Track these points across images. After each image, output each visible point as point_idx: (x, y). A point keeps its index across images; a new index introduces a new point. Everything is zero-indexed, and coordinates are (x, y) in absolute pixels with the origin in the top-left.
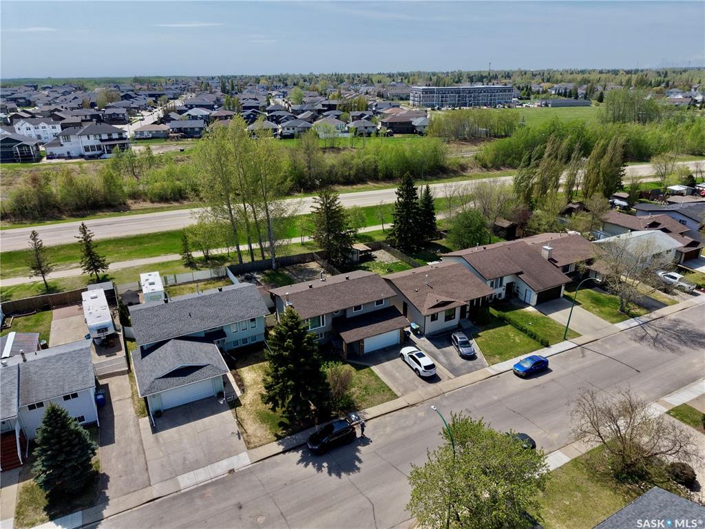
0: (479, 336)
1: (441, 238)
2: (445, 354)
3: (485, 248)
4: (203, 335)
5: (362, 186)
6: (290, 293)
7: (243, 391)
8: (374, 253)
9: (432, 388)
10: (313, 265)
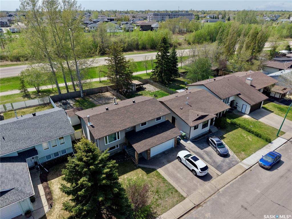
0: (224, 138)
1: (179, 77)
2: (207, 153)
3: (215, 80)
4: (17, 155)
5: (131, 53)
6: (91, 115)
7: (51, 206)
8: (144, 86)
9: (207, 185)
10: (108, 94)
